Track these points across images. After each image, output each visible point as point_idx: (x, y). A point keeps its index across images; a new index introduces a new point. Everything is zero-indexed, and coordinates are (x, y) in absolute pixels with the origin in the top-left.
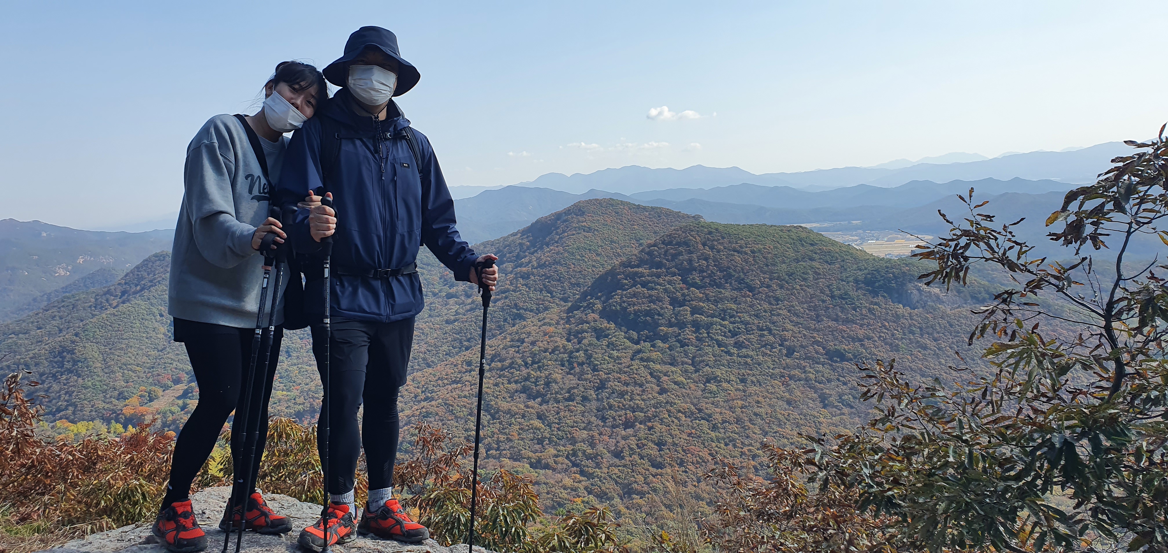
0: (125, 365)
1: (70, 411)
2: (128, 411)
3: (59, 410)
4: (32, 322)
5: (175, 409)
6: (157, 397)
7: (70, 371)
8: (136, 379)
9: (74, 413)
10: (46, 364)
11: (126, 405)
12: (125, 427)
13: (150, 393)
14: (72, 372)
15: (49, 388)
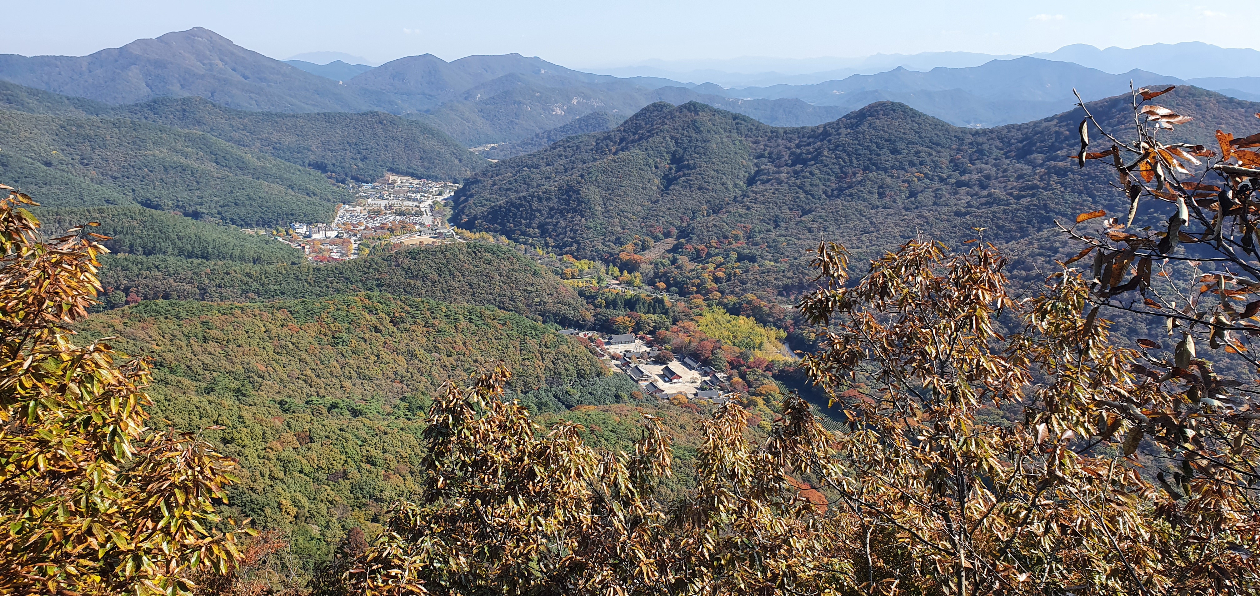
0: (623, 212)
1: (574, 248)
2: (624, 257)
3: (565, 245)
4: (542, 158)
5: (665, 261)
6: (649, 247)
7: (575, 210)
8: (631, 226)
9: (577, 250)
10: (555, 200)
11: (622, 251)
12: (621, 271)
13: (643, 243)
14: (576, 211)
15: (558, 223)
